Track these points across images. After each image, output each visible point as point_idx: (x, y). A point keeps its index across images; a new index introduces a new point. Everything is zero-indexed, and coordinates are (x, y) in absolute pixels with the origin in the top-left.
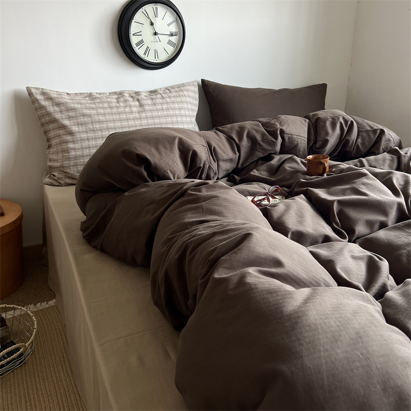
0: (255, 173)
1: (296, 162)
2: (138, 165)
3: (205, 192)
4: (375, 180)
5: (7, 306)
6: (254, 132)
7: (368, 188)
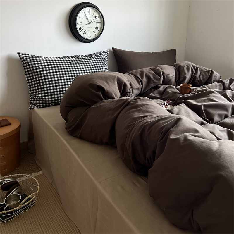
0: (152, 94)
1: (174, 88)
2: (98, 91)
3: (139, 103)
4: (219, 95)
5: (19, 175)
6: (149, 74)
7: (216, 98)
